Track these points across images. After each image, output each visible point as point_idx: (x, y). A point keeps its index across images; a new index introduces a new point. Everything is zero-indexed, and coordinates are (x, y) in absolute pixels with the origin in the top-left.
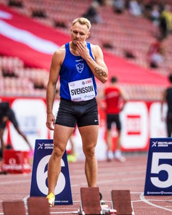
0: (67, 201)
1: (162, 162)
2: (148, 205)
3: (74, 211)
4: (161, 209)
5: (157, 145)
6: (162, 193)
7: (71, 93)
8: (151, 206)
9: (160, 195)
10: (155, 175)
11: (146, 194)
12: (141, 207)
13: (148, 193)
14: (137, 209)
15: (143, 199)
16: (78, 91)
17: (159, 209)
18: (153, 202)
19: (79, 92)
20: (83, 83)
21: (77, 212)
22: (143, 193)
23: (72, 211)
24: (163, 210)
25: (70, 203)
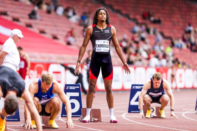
0: (17, 120)
1: (71, 98)
3: (21, 125)
11: (62, 116)
13: (63, 116)
15: (60, 119)
21: (22, 125)
22: (60, 116)
23: (20, 125)
25: (19, 120)
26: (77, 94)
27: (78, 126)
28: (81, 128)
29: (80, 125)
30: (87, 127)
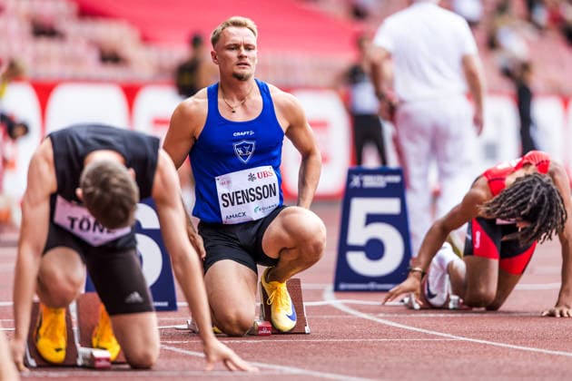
0: (166, 304)
1: (371, 219)
2: (341, 312)
3: (180, 323)
4: (369, 321)
5: (361, 182)
6: (372, 285)
7: (221, 202)
8: (347, 314)
9: (368, 291)
10: (356, 248)
11: (337, 290)
12: (325, 317)
13: (343, 286)
14: (317, 320)
15: (330, 299)
16: (238, 198)
17: (364, 319)
18: (353, 307)
19: (240, 200)
20: (252, 178)
21: (186, 326)
22: (330, 287)
23: (175, 324)
24: (373, 322)
25: (172, 307)
26: (391, 206)
27: (399, 326)
28: (410, 332)
29: (403, 323)
30: (433, 329)
